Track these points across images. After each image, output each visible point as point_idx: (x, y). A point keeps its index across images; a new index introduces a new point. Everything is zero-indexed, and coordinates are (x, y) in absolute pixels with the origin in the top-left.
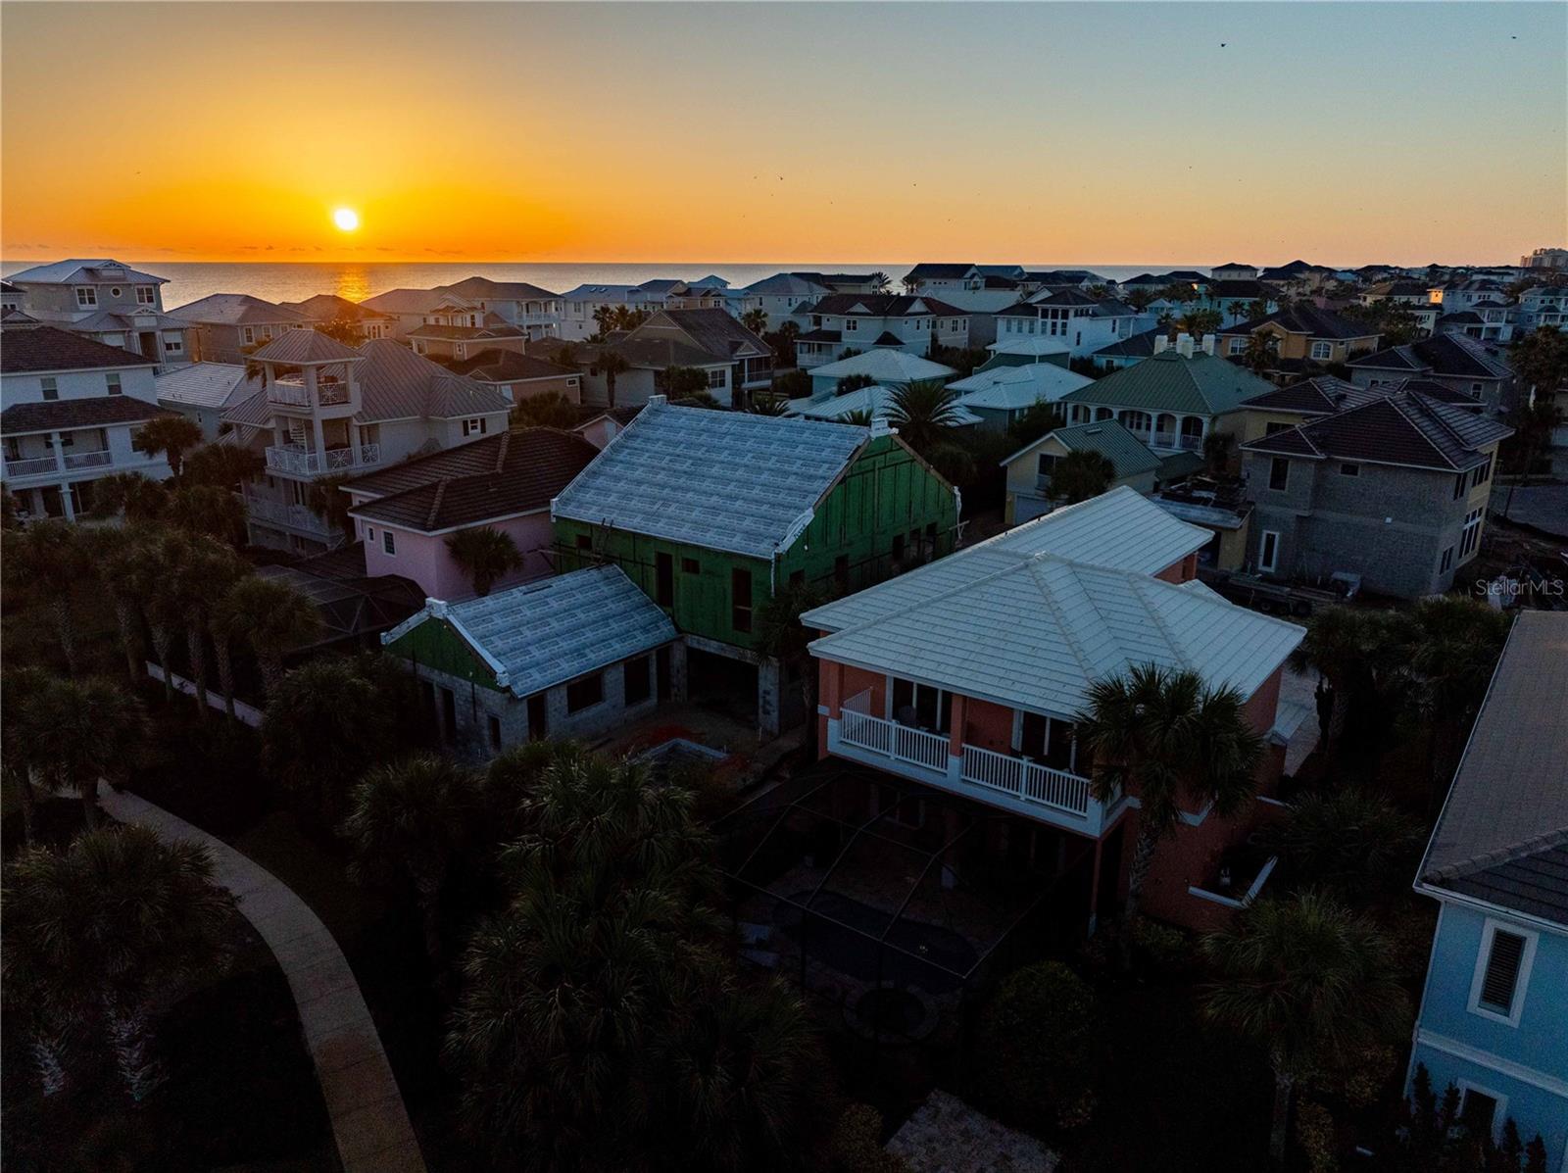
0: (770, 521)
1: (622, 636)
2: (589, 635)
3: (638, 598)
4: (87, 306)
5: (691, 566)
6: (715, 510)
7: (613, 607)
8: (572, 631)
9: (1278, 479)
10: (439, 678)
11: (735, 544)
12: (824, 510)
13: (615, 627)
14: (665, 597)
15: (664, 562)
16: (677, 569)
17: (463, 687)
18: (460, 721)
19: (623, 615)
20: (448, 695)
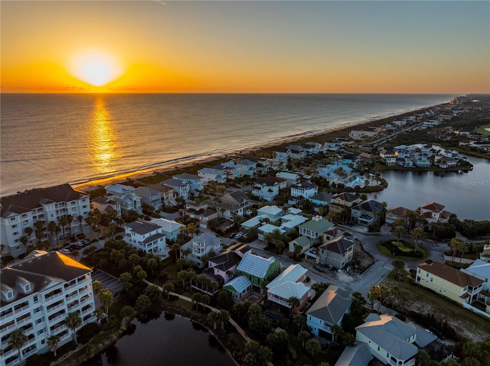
0: (262, 273)
1: (247, 285)
2: (244, 285)
3: (247, 279)
4: (124, 196)
5: (253, 277)
6: (256, 271)
7: (245, 281)
8: (242, 285)
9: (323, 252)
10: (230, 290)
11: (258, 276)
12: (267, 273)
13: (246, 284)
14: (250, 279)
15: (250, 276)
16: (252, 277)
17: (233, 292)
18: (233, 295)
19: (246, 282)
20: (231, 292)
